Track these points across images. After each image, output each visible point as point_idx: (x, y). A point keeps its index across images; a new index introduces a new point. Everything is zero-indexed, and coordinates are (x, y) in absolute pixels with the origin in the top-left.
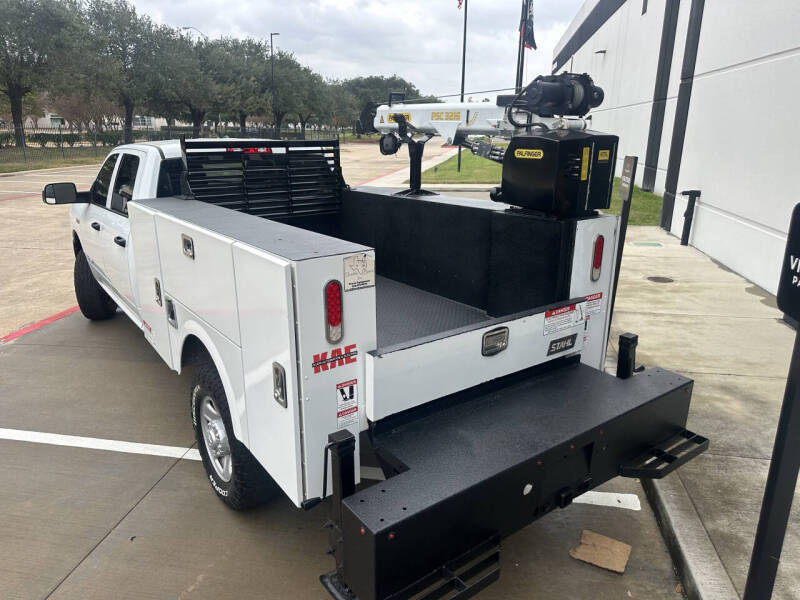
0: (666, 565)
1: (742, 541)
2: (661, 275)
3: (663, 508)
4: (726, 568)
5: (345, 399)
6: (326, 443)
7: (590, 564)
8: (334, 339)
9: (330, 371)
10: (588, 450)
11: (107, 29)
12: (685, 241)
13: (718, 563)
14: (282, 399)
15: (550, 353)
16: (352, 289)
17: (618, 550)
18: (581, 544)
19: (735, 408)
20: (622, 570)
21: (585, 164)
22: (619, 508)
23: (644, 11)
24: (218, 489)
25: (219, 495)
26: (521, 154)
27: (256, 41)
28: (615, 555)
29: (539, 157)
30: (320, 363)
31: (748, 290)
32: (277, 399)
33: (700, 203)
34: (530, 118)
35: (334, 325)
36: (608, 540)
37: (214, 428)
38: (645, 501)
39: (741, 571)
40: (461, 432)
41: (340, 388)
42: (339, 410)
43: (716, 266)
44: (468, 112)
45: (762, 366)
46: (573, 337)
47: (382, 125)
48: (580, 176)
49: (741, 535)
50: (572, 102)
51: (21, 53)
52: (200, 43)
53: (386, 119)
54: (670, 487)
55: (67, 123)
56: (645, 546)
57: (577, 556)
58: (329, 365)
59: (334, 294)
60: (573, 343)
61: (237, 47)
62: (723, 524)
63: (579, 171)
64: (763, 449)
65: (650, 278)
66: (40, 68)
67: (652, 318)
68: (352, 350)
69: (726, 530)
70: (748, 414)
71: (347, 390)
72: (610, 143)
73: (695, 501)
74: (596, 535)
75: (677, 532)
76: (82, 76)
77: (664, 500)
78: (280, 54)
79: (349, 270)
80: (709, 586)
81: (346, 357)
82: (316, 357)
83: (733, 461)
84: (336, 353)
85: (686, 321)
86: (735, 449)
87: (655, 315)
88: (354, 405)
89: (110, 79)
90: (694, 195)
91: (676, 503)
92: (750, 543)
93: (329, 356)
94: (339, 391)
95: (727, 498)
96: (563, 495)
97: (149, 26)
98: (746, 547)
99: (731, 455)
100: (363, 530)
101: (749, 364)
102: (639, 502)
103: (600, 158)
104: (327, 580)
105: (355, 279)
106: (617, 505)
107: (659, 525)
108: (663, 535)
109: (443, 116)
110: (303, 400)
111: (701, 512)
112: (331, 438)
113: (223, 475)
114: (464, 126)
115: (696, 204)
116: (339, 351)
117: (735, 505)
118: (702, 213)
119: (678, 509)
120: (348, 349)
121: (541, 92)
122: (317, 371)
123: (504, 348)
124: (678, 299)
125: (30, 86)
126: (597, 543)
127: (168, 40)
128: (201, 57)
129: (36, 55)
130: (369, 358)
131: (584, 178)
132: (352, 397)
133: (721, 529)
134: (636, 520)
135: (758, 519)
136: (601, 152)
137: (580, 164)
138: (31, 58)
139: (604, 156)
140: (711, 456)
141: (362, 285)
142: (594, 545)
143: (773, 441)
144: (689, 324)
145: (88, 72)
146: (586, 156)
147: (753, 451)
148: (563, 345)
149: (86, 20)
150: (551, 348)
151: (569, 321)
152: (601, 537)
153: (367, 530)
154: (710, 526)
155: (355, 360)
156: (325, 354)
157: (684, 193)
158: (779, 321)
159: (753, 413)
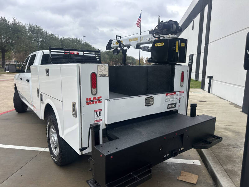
0: (210, 181)
1: (236, 172)
2: (203, 100)
3: (208, 162)
4: (232, 180)
5: (98, 116)
6: (89, 126)
7: (184, 181)
8: (94, 93)
9: (92, 105)
10: (182, 136)
11: (33, 34)
12: (209, 92)
13: (229, 178)
14: (75, 115)
15: (168, 108)
16: (100, 77)
17: (194, 177)
18: (181, 175)
19: (229, 134)
20: (196, 183)
21: (177, 47)
22: (193, 164)
23: (193, 29)
24: (54, 159)
25: (54, 161)
26: (157, 45)
27: (78, 39)
28: (193, 179)
29: (163, 45)
30: (89, 101)
31: (230, 104)
32: (73, 115)
33: (213, 80)
34: (159, 36)
35: (94, 88)
36: (191, 174)
37: (53, 136)
38: (202, 162)
39: (237, 181)
40: (138, 129)
41: (96, 111)
42: (95, 120)
43: (219, 98)
44: (140, 37)
45: (237, 123)
46: (175, 104)
47: (114, 46)
48: (176, 50)
49: (236, 170)
50: (172, 29)
51: (6, 40)
52: (61, 39)
53: (115, 44)
54: (210, 156)
55: (19, 62)
56: (203, 176)
57: (179, 179)
58: (92, 102)
59: (94, 77)
60: (175, 106)
61: (73, 41)
62: (229, 167)
63: (175, 49)
64: (240, 145)
65: (199, 101)
66: (12, 44)
67: (200, 111)
68: (100, 99)
69: (231, 169)
70: (234, 136)
71: (98, 113)
72: (185, 41)
73: (219, 160)
74: (186, 172)
75: (214, 169)
76: (24, 47)
77: (208, 160)
78: (86, 43)
79: (99, 70)
80: (227, 186)
81: (98, 100)
82: (87, 99)
83: (231, 149)
84: (94, 98)
85: (211, 112)
86: (231, 145)
87: (201, 110)
88: (101, 119)
89: (33, 48)
90: (211, 78)
91: (213, 161)
92: (240, 173)
93: (92, 99)
94: (95, 112)
95: (230, 159)
96: (174, 152)
97: (46, 33)
98: (238, 173)
99: (230, 147)
100: (101, 155)
101: (233, 122)
102: (200, 163)
103: (182, 45)
104: (89, 182)
105: (101, 73)
106: (193, 163)
107: (207, 169)
108: (209, 172)
109: (133, 40)
110: (82, 114)
111: (221, 163)
112: (91, 125)
113: (56, 154)
114: (139, 42)
115: (212, 81)
116: (96, 98)
117: (233, 161)
118: (214, 83)
119: (213, 162)
120: (99, 98)
121: (162, 25)
122: (87, 104)
123: (152, 104)
124: (208, 106)
125: (8, 49)
126: (186, 175)
127: (52, 37)
128: (62, 43)
129: (11, 41)
130: (106, 101)
131: (177, 51)
132: (100, 116)
133: (229, 168)
134: (199, 168)
135: (242, 165)
136: (182, 43)
137: (175, 46)
138: (9, 42)
139: (183, 45)
140: (223, 147)
141: (104, 76)
142: (185, 176)
143: (244, 143)
144: (212, 112)
145: (27, 46)
146: (177, 44)
147: (237, 146)
148: (172, 106)
149: (27, 31)
150: (168, 107)
151: (174, 98)
152: (187, 173)
153: (103, 155)
154: (225, 167)
155: (101, 102)
156: (90, 99)
157: (208, 77)
158: (241, 112)
159: (235, 135)
